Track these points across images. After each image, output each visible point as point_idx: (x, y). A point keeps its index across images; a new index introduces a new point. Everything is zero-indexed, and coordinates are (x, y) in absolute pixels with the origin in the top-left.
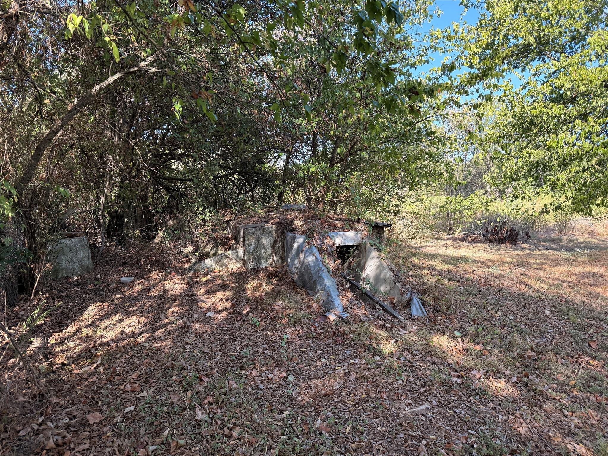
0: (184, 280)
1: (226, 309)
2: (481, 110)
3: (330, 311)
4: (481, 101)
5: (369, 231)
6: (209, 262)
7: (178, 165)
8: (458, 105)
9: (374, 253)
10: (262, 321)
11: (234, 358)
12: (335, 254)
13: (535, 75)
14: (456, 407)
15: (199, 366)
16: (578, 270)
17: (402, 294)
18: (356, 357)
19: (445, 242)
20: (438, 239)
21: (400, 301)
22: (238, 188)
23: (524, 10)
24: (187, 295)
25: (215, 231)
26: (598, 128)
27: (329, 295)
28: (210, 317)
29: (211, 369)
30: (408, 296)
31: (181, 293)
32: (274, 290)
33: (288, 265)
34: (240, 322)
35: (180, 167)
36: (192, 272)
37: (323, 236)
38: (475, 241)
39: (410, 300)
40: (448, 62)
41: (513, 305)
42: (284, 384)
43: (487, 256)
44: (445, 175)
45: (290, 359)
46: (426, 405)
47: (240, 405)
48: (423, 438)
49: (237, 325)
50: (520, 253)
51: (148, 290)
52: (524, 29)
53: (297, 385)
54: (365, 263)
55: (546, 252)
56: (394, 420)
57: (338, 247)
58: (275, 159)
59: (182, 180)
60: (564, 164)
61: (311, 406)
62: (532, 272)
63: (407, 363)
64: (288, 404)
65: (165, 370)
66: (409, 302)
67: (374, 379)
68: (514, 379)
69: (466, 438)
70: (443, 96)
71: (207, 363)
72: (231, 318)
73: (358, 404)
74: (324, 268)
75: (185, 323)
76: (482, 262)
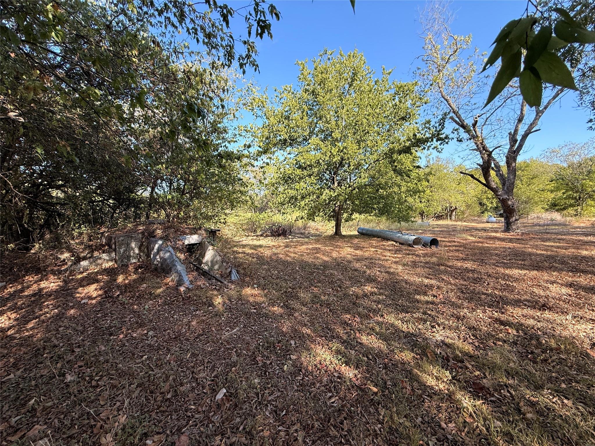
0: (60, 279)
1: (100, 295)
2: (265, 169)
3: (180, 285)
4: (265, 165)
5: (207, 234)
6: (84, 263)
7: (57, 193)
8: (254, 167)
9: (210, 248)
10: (129, 299)
11: (104, 329)
12: (185, 250)
13: (289, 154)
14: (253, 326)
15: (72, 341)
16: (311, 247)
17: (226, 269)
18: (197, 310)
19: (252, 238)
20: (249, 236)
21: (225, 273)
22: (113, 209)
23: (283, 123)
24: (63, 290)
25: (90, 240)
26: (315, 181)
27: (180, 276)
28: (84, 303)
29: (84, 341)
30: (229, 270)
31: (57, 289)
32: (140, 277)
33: (151, 259)
34: (111, 303)
35: (59, 195)
36: (68, 272)
37: (176, 239)
38: (267, 236)
39: (231, 271)
40: (247, 143)
41: (282, 268)
42: (145, 338)
43: (271, 243)
44: (250, 203)
45: (151, 321)
46: (237, 328)
47: (107, 361)
48: (235, 347)
49: (108, 305)
50: (287, 240)
51: (22, 291)
52: (283, 131)
53: (155, 336)
54: (205, 254)
55: (299, 239)
56: (218, 342)
57: (187, 245)
58: (143, 191)
59: (61, 205)
60: (303, 198)
61: (164, 348)
62: (292, 250)
63: (228, 307)
64: (147, 350)
65: (36, 352)
66: (230, 272)
67: (208, 321)
68: (282, 304)
69: (257, 341)
70: (245, 160)
71: (80, 337)
72: (104, 301)
73: (196, 338)
74: (177, 259)
75: (60, 312)
76: (269, 247)
